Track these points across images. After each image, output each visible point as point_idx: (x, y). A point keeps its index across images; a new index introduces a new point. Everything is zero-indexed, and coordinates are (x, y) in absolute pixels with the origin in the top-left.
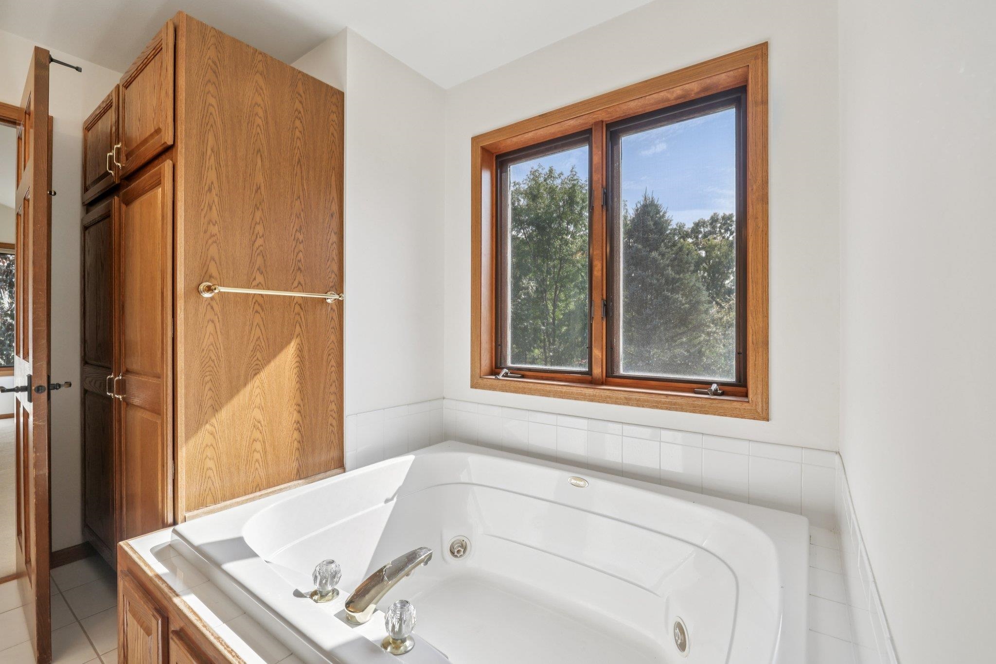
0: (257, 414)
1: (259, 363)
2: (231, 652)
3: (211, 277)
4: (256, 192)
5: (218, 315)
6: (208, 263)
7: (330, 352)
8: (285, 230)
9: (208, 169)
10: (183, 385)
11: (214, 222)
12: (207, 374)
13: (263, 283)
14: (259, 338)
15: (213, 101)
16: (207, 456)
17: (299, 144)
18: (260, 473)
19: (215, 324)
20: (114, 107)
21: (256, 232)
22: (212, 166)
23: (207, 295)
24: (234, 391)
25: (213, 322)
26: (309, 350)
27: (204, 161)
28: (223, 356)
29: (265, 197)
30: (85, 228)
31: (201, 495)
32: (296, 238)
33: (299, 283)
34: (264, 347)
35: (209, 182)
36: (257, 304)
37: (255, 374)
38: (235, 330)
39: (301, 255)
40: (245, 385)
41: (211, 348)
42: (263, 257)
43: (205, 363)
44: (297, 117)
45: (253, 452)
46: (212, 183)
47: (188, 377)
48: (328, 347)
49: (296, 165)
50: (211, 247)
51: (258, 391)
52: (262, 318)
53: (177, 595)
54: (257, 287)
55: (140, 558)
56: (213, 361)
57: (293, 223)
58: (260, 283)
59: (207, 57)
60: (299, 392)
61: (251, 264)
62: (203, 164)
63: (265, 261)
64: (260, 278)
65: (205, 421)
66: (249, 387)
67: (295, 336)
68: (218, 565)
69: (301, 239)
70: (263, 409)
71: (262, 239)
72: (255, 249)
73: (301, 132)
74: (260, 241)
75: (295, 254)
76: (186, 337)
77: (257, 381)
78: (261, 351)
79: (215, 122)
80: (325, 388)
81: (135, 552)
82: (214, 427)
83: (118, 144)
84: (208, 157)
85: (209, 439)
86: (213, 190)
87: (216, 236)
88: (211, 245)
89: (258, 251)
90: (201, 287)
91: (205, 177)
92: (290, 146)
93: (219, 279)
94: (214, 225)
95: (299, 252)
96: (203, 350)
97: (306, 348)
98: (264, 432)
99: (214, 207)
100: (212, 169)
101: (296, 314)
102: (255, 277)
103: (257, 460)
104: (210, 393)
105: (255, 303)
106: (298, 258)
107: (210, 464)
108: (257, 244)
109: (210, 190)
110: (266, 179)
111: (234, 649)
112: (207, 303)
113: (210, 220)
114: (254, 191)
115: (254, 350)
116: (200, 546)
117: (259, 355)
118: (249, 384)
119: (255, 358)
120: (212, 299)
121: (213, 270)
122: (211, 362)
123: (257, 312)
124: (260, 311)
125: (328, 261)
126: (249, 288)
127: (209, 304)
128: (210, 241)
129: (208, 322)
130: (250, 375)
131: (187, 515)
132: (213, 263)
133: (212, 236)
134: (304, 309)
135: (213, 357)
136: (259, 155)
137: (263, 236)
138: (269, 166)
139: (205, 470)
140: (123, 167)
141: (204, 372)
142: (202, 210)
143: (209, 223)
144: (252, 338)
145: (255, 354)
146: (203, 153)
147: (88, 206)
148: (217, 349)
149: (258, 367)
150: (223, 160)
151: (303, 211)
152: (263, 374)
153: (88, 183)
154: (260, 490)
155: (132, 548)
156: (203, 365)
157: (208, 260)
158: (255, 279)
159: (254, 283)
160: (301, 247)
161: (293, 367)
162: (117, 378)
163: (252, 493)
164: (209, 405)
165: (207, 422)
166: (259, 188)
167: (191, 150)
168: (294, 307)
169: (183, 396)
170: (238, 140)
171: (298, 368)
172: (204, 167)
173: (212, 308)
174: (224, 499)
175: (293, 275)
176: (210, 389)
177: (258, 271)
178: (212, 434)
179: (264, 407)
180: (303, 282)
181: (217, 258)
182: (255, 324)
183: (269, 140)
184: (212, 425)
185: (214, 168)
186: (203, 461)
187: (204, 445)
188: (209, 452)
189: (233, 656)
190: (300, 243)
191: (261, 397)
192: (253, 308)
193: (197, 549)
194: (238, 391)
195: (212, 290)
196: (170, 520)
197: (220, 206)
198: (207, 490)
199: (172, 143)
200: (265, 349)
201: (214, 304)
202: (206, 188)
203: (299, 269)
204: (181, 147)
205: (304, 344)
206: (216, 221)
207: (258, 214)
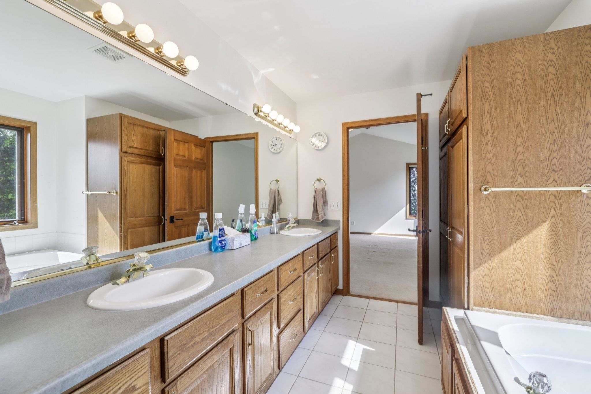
0: (519, 264)
1: (520, 233)
2: (473, 383)
3: (488, 182)
4: (517, 126)
5: (492, 203)
6: (486, 175)
7: (586, 230)
8: (541, 145)
9: (486, 123)
10: (473, 240)
11: (490, 152)
12: (486, 235)
13: (523, 182)
14: (520, 217)
15: (487, 84)
16: (485, 280)
17: (552, 83)
18: (521, 301)
19: (490, 208)
20: (447, 102)
21: (517, 151)
22: (488, 121)
23: (485, 193)
24: (502, 248)
25: (489, 207)
26: (564, 228)
27: (483, 119)
28: (495, 226)
29: (524, 128)
30: (440, 159)
31: (482, 300)
32: (551, 149)
33: (554, 180)
34: (524, 223)
35: (486, 130)
36: (518, 196)
37: (518, 239)
38: (503, 212)
39: (555, 160)
40: (510, 245)
41: (488, 221)
42: (523, 166)
43: (485, 229)
44: (550, 65)
45: (516, 287)
46: (488, 130)
47: (475, 236)
48: (583, 226)
49: (550, 98)
50: (488, 166)
51: (519, 250)
52: (522, 205)
53: (458, 343)
54: (519, 185)
55: (449, 317)
56: (489, 229)
57: (548, 139)
58: (521, 183)
59: (484, 61)
60: (554, 256)
61: (514, 172)
62: (482, 121)
63: (524, 169)
64: (521, 180)
65: (485, 261)
66: (512, 247)
67: (550, 217)
68: (479, 340)
69: (555, 149)
70: (523, 262)
71: (522, 155)
72: (517, 162)
73: (554, 74)
74: (520, 157)
75: (550, 160)
76: (474, 215)
77: (518, 244)
78: (521, 225)
79: (489, 96)
80: (579, 257)
81: (448, 314)
82: (490, 266)
83: (449, 119)
84: (485, 117)
85: (486, 272)
86: (489, 134)
87: (491, 159)
88: (488, 165)
89: (519, 163)
90: (482, 188)
91: (484, 128)
92: (545, 87)
93: (492, 183)
94: (489, 153)
95: (553, 158)
96: (483, 222)
97: (560, 226)
98: (524, 277)
99: (489, 144)
100: (488, 123)
101: (550, 202)
102: (517, 180)
103: (518, 293)
104: (487, 247)
105: (517, 196)
106: (553, 162)
107: (488, 285)
108: (518, 159)
109: (487, 134)
110: (525, 116)
111: (474, 382)
112: (485, 197)
113: (487, 151)
114: (516, 127)
115: (517, 224)
116: (474, 326)
117: (520, 227)
118: (513, 244)
119: (517, 230)
120: (488, 194)
121: (489, 178)
122: (488, 229)
123: (518, 201)
124: (521, 200)
125: (583, 161)
126: (512, 187)
127: (487, 197)
128: (487, 163)
129: (486, 207)
130: (513, 239)
131: (474, 307)
132: (489, 174)
133: (488, 160)
134: (558, 198)
135: (489, 227)
136: (519, 103)
137: (523, 153)
138: (526, 107)
139: (484, 287)
140: (451, 130)
141: (484, 234)
142: (482, 146)
143: (486, 153)
144: (514, 217)
145: (517, 227)
146: (483, 115)
147: (442, 148)
148: (492, 222)
149: (519, 235)
150: (494, 114)
151: (556, 129)
152: (523, 240)
153: (441, 138)
154: (520, 312)
155: (447, 312)
156: (484, 230)
157: (486, 173)
158: (517, 181)
159: (517, 183)
160: (555, 154)
161: (548, 238)
162: (449, 230)
163: (514, 311)
164: (487, 253)
165: (486, 262)
166: (519, 124)
167: (475, 117)
168: (549, 197)
169: (472, 245)
170: (504, 100)
171: (553, 239)
172: (483, 124)
173: (489, 199)
174: (496, 307)
175: (548, 175)
176: (488, 244)
177: (519, 176)
178: (489, 269)
179: (524, 261)
180: (557, 179)
181: (491, 171)
182: (517, 209)
183: (527, 90)
184: (489, 264)
185: (489, 122)
186: (483, 282)
187: (484, 274)
188: (487, 278)
189: (473, 386)
190: (554, 152)
191: (522, 254)
192: (516, 199)
193: (472, 326)
194: (505, 248)
195: (487, 190)
196: (466, 307)
197: (493, 142)
198: (486, 299)
199: (466, 116)
200: (525, 224)
201: (490, 197)
202: (485, 134)
203: (554, 170)
204: (470, 117)
205: (558, 223)
206: (491, 151)
207: (519, 140)
